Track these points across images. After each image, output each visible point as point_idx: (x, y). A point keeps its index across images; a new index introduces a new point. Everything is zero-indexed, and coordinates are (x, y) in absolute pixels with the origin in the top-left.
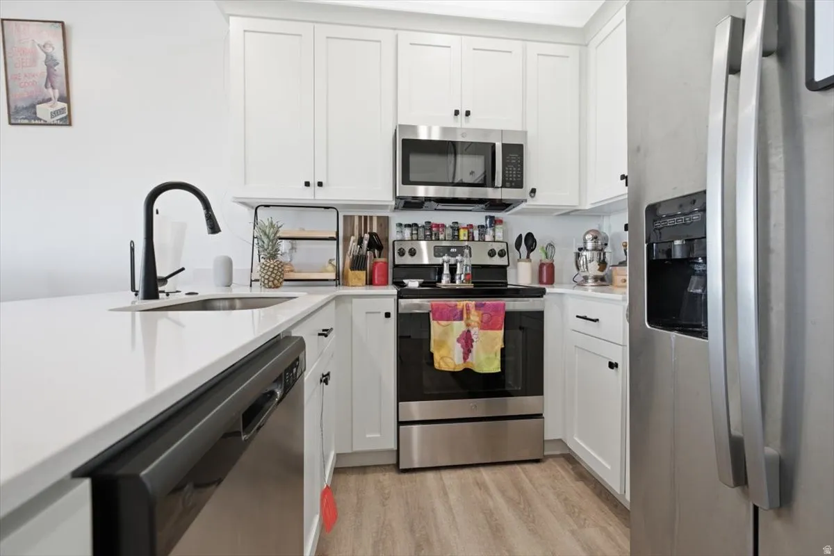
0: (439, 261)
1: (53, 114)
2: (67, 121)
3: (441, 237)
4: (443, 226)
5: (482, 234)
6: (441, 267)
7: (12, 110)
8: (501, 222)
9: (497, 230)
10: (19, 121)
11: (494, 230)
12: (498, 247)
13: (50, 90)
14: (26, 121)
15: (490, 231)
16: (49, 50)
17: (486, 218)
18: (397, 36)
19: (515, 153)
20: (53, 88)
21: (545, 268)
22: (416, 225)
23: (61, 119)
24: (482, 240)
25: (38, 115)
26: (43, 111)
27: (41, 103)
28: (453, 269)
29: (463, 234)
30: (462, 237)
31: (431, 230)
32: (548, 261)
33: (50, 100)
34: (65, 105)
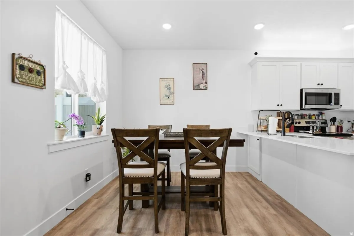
0: (308, 125)
1: (204, 87)
2: (206, 89)
3: (306, 118)
4: (306, 115)
5: (318, 117)
6: (310, 127)
7: (194, 86)
8: (324, 113)
9: (323, 116)
10: (196, 89)
11: (322, 116)
12: (324, 121)
13: (203, 81)
14: (197, 89)
15: (320, 116)
16: (203, 70)
17: (319, 112)
18: (301, 64)
19: (337, 95)
20: (204, 80)
21: (339, 128)
22: (298, 114)
23: (205, 88)
24: (318, 119)
25: (200, 87)
26: (201, 86)
27: (200, 84)
28: (313, 127)
29: (313, 117)
30: (313, 118)
31: (303, 116)
32: (341, 125)
33: (203, 83)
34: (206, 84)
